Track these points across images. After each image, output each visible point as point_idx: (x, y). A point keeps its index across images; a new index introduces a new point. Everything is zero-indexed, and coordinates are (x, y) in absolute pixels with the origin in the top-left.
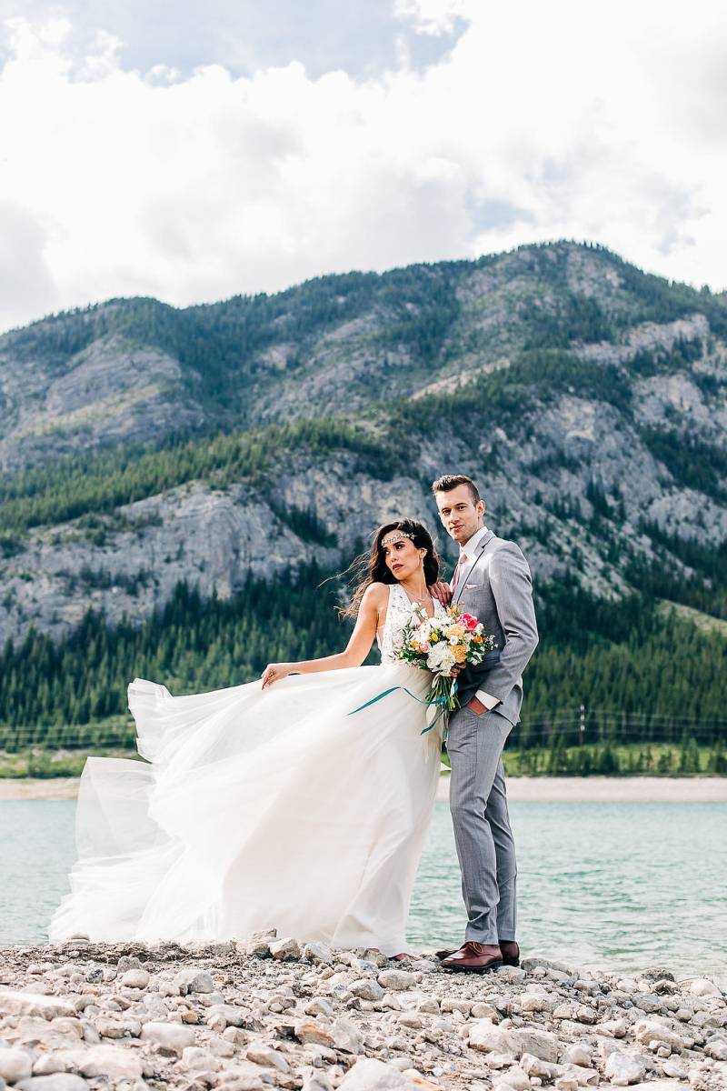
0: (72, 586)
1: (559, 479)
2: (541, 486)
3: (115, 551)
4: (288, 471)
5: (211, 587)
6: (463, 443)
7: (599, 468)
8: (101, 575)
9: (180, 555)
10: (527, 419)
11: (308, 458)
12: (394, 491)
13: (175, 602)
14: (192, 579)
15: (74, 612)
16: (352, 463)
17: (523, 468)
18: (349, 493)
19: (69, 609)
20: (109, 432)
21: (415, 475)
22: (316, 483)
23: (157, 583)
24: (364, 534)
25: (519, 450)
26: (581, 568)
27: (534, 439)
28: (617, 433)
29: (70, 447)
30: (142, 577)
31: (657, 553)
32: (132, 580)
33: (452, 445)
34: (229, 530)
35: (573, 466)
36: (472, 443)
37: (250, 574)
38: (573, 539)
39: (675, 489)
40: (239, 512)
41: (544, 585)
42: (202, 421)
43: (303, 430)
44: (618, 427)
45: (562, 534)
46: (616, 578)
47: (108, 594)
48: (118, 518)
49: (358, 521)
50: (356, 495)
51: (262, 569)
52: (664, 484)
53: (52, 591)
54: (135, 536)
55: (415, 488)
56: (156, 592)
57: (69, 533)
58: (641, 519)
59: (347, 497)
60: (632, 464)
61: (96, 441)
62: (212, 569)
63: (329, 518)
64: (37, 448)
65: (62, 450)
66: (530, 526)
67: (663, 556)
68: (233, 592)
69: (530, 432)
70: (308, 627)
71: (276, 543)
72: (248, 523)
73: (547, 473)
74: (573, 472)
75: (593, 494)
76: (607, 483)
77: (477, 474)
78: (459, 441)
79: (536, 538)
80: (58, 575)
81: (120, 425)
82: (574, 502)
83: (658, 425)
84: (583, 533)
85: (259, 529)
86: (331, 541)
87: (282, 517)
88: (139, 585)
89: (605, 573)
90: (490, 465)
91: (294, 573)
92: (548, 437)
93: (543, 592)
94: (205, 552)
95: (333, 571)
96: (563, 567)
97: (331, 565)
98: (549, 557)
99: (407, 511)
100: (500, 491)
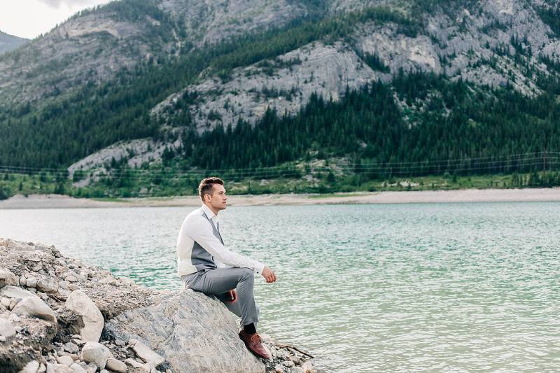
0: (258, 97)
1: (497, 35)
2: (489, 39)
3: (279, 78)
4: (363, 34)
5: (328, 95)
6: (449, 18)
7: (517, 29)
8: (272, 90)
9: (312, 79)
10: (479, 4)
11: (373, 27)
12: (418, 43)
13: (311, 103)
14: (320, 90)
15: (260, 110)
16: (395, 29)
17: (479, 30)
18: (395, 45)
19: (258, 108)
20: (262, 21)
21: (427, 34)
22: (378, 40)
23: (301, 94)
24: (403, 65)
25: (476, 20)
26: (514, 81)
27: (483, 14)
28: (525, 10)
29: (242, 29)
30: (293, 91)
31: (550, 72)
32: (288, 93)
33: (443, 19)
34: (336, 66)
35: (503, 28)
36: (453, 17)
37: (348, 88)
38: (507, 66)
39: (555, 39)
40: (340, 55)
41: (497, 90)
42: (307, 13)
43: (368, 12)
44: (525, 7)
45: (502, 62)
46: (533, 86)
47: (277, 100)
48: (279, 61)
49: (400, 59)
50: (398, 46)
51: (354, 85)
52: (550, 36)
53: (248, 99)
54: (289, 70)
55: (428, 41)
56: (301, 98)
57: (255, 70)
58: (540, 54)
59: (394, 46)
60: (533, 26)
61: (255, 26)
62: (328, 86)
63: (385, 58)
64: (226, 30)
65: (238, 31)
66: (486, 59)
67: (553, 73)
68: (340, 97)
69: (481, 11)
70: (381, 114)
71: (361, 71)
72: (345, 62)
73: (491, 32)
74: (504, 31)
75: (514, 42)
76: (521, 37)
77: (457, 33)
78: (446, 16)
79: (489, 65)
80: (251, 91)
81: (266, 17)
82: (506, 47)
83: (543, 6)
84: (512, 63)
85: (351, 64)
86: (387, 70)
87: (362, 58)
88: (292, 95)
89: (526, 83)
90: (463, 28)
91: (370, 87)
92: (490, 13)
93: (496, 93)
94: (324, 77)
95: (389, 86)
96: (505, 80)
97: (388, 83)
98: (497, 75)
99: (424, 53)
100: (469, 42)
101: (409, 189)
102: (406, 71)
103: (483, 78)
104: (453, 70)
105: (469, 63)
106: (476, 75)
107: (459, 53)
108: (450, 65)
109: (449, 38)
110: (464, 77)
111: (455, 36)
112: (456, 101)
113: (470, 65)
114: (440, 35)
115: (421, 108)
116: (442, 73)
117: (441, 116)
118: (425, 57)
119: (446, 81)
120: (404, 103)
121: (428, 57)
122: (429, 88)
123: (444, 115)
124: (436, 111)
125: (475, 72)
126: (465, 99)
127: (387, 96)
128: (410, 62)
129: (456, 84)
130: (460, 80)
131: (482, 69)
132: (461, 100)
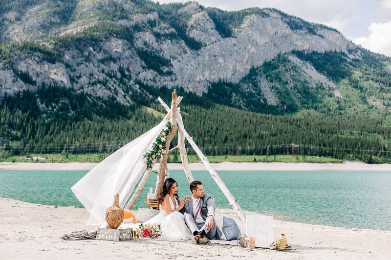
1: (110, 65)
2: (104, 67)
4: (19, 59)
6: (79, 52)
7: (123, 62)
10: (100, 44)
11: (26, 55)
12: (56, 67)
16: (41, 57)
17: (98, 61)
18: (41, 67)
21: (63, 62)
22: (29, 63)
24: (45, 81)
25: (97, 55)
26: (117, 95)
27: (102, 51)
28: (129, 50)
31: (141, 90)
33: (75, 52)
35: (115, 61)
36: (82, 52)
37: (6, 93)
38: (114, 85)
39: (147, 69)
40: (2, 72)
41: (105, 100)
43: (24, 45)
44: (129, 48)
45: (111, 83)
46: (128, 98)
49: (43, 77)
50: (43, 68)
51: (10, 92)
52: (144, 68)
55: (63, 66)
58: (136, 79)
59: (39, 68)
60: (134, 61)
63: (33, 75)
66: (101, 80)
67: (143, 91)
69: (101, 49)
70: (27, 112)
71: (15, 83)
72: (5, 76)
73: (106, 63)
74: (115, 63)
75: (121, 70)
76: (125, 67)
77: (83, 62)
78: (77, 51)
79: (102, 84)
82: (115, 73)
83: (142, 48)
84: (118, 83)
85: (9, 78)
86: (34, 83)
87: (17, 74)
89: (124, 96)
90: (88, 59)
91: (21, 94)
92: (107, 51)
93: (105, 102)
95: (35, 94)
96: (111, 94)
97: (34, 92)
98: (107, 91)
99: (60, 74)
100: (91, 68)
101: (37, 161)
102: (47, 85)
103: (98, 92)
104: (79, 85)
105: (90, 82)
106: (93, 89)
107: (84, 75)
108: (77, 83)
109: (78, 65)
110: (86, 90)
111: (82, 64)
112: (78, 106)
113: (90, 83)
114: (72, 63)
115: (55, 110)
116: (71, 87)
117: (67, 115)
118: (60, 76)
119: (73, 92)
120: (44, 105)
121: (63, 76)
122: (62, 97)
123: (69, 114)
124: (64, 112)
125: (92, 88)
126: (85, 105)
127: (32, 101)
128: (50, 79)
129: (79, 95)
130: (82, 93)
131: (97, 86)
132: (81, 105)
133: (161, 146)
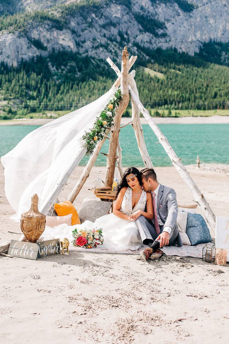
1: (111, 29)
2: (106, 32)
4: (32, 27)
5: (11, 63)
6: (83, 18)
7: (122, 26)
9: (1, 53)
10: (101, 11)
11: (38, 23)
12: (63, 33)
14: (6, 60)
16: (51, 25)
17: (100, 26)
18: (50, 34)
21: (69, 29)
22: (40, 31)
24: (55, 47)
25: (99, 20)
26: (117, 57)
27: (103, 17)
28: (127, 15)
31: (138, 52)
33: (80, 19)
34: (15, 46)
35: (114, 25)
36: (85, 18)
37: (22, 59)
38: (115, 48)
39: (143, 32)
40: (18, 40)
43: (35, 14)
44: (127, 13)
45: (112, 46)
49: (53, 43)
50: (52, 35)
51: (26, 57)
52: (141, 31)
55: (69, 33)
58: (134, 41)
59: (49, 35)
60: (131, 25)
62: (11, 57)
63: (45, 42)
66: (103, 44)
67: (140, 53)
68: (18, 64)
69: (102, 15)
70: (40, 75)
71: (30, 49)
72: (21, 44)
73: (107, 27)
74: (115, 27)
75: (120, 34)
76: (124, 30)
79: (104, 48)
82: (115, 37)
83: (139, 13)
84: (118, 46)
85: (25, 45)
86: (45, 49)
87: (31, 41)
90: (91, 25)
91: (35, 59)
92: (107, 17)
94: (9, 52)
95: (46, 58)
96: (112, 56)
97: (46, 56)
98: (108, 53)
99: (67, 39)
100: (94, 33)
101: (51, 117)
102: (57, 50)
103: (100, 55)
104: (84, 49)
105: (93, 46)
106: (96, 53)
107: (88, 40)
108: (82, 47)
109: (83, 31)
110: (90, 54)
111: (86, 29)
112: (84, 68)
113: (93, 47)
114: (77, 29)
115: (64, 72)
116: (77, 51)
117: (75, 77)
118: (68, 42)
119: (79, 56)
120: (54, 68)
121: (69, 42)
122: (69, 60)
123: (76, 76)
124: (72, 74)
125: (96, 51)
126: (89, 67)
127: (45, 64)
128: (59, 45)
129: (84, 58)
130: (87, 56)
131: (100, 49)
132: (87, 67)
133: (105, 123)
